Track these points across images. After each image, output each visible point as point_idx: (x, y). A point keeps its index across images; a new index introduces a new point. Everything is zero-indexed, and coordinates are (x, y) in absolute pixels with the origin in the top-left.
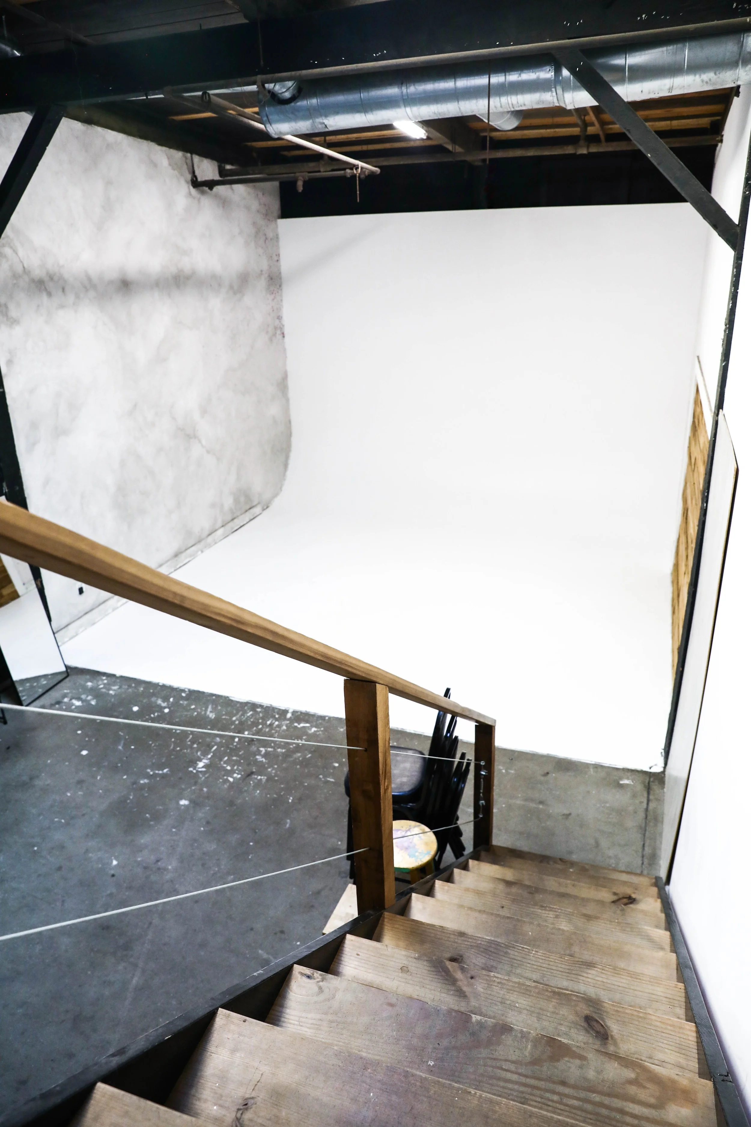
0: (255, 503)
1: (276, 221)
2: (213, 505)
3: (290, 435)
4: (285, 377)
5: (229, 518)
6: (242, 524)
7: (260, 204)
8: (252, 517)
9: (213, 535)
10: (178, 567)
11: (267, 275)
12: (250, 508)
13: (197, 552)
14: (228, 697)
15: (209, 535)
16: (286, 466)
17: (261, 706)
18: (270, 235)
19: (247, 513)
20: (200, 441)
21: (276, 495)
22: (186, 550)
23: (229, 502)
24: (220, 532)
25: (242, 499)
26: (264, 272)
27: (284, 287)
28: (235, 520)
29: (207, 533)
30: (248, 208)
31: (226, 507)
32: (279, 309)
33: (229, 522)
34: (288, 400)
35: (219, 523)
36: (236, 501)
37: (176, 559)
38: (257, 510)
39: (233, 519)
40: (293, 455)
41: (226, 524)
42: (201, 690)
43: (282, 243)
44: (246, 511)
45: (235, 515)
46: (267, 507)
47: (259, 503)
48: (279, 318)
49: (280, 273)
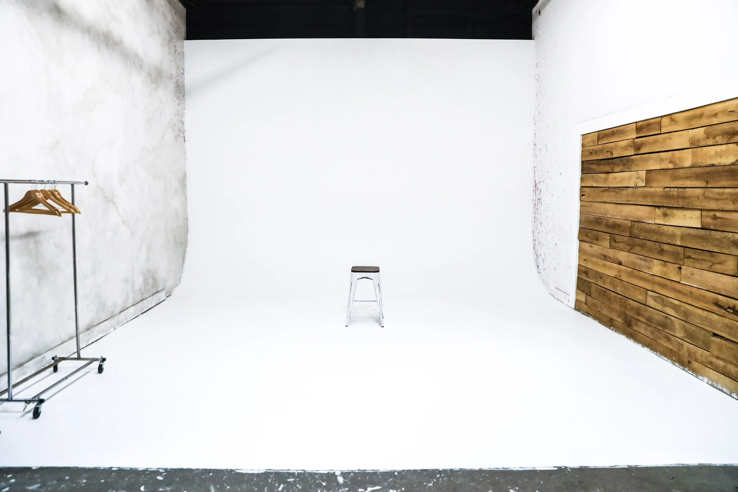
0: (160, 289)
1: (183, 42)
2: (126, 281)
3: (187, 232)
4: (185, 177)
5: (139, 299)
6: (150, 307)
7: (173, 20)
8: (158, 303)
9: (125, 312)
10: (90, 342)
11: (175, 81)
12: (156, 293)
13: (111, 327)
14: (231, 470)
15: (121, 312)
16: (184, 259)
17: (292, 475)
18: (179, 50)
19: (154, 296)
20: (117, 209)
21: (176, 285)
22: (99, 324)
23: (139, 281)
24: (132, 310)
25: (150, 281)
26: (173, 77)
27: (187, 98)
28: (144, 301)
29: (118, 309)
30: (165, 17)
31: (137, 287)
32: (182, 115)
33: (139, 302)
34: (186, 198)
35: (130, 303)
36: (145, 281)
37: (89, 332)
38: (162, 295)
39: (141, 301)
40: (189, 249)
41: (136, 304)
42: (185, 467)
43: (187, 60)
44: (154, 295)
45: (143, 298)
46: (170, 295)
47: (163, 289)
48: (182, 122)
49: (184, 85)
